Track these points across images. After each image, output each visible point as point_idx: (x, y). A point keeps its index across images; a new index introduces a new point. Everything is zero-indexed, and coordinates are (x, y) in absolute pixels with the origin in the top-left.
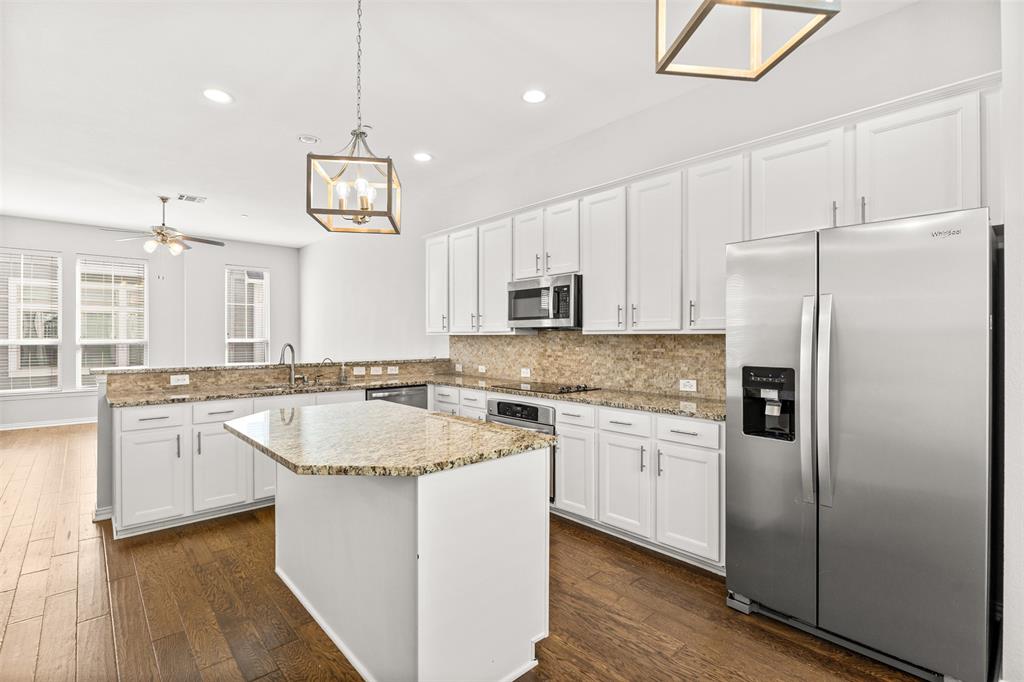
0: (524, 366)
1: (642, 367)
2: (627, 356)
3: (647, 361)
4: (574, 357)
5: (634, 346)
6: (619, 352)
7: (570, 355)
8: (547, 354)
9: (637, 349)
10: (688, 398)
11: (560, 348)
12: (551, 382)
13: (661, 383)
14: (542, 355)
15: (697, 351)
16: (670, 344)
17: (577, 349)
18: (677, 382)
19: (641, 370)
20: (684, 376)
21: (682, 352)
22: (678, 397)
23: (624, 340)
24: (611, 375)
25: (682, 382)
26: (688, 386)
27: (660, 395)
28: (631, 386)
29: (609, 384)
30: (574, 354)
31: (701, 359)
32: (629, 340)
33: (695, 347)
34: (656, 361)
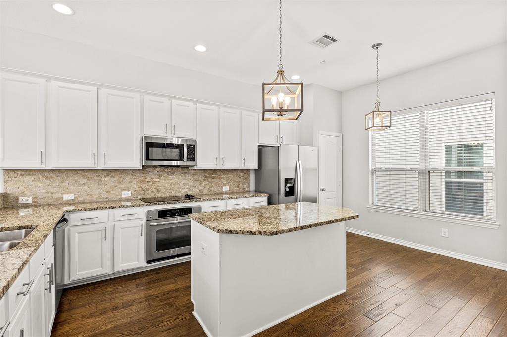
0: (124, 190)
1: (207, 183)
2: (200, 179)
3: (209, 180)
4: (168, 181)
5: (203, 175)
6: (196, 177)
7: (165, 180)
8: (146, 180)
9: (205, 175)
10: (226, 193)
11: (157, 177)
12: (150, 197)
13: (215, 189)
14: (143, 181)
15: (229, 175)
16: (219, 173)
17: (170, 177)
18: (222, 187)
19: (206, 184)
20: (224, 185)
21: (223, 176)
22: (222, 193)
23: (198, 172)
24: (191, 188)
25: (224, 188)
26: (226, 189)
27: (215, 194)
28: (202, 192)
29: (191, 193)
30: (168, 179)
31: (230, 179)
32: (200, 172)
33: (228, 174)
34: (213, 180)
